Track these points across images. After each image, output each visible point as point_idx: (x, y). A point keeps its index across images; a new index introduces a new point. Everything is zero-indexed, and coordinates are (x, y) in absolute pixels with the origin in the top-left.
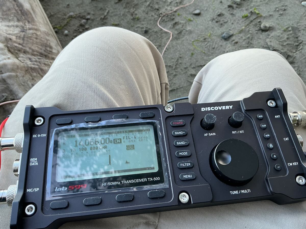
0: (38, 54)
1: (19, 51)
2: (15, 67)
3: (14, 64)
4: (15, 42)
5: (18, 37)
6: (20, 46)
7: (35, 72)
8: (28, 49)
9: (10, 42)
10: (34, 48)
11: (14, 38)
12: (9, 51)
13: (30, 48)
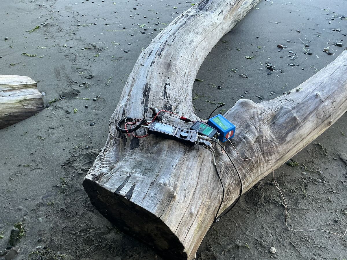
0: (262, 150)
1: (259, 142)
2: (249, 142)
3: (250, 142)
4: (262, 140)
5: (266, 140)
6: (262, 142)
7: (251, 151)
8: (262, 145)
9: (261, 138)
10: (264, 147)
11: (264, 138)
12: (257, 139)
13: (263, 146)
